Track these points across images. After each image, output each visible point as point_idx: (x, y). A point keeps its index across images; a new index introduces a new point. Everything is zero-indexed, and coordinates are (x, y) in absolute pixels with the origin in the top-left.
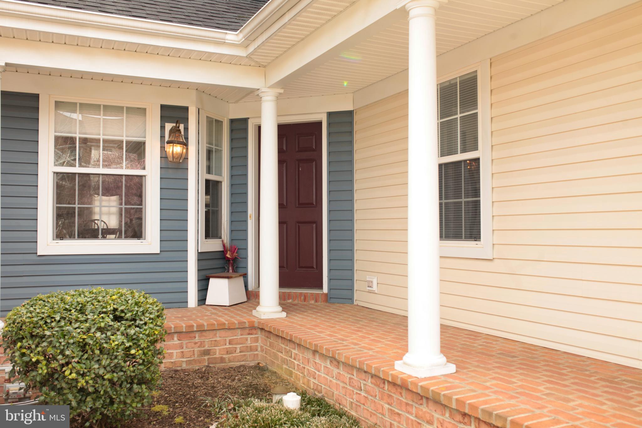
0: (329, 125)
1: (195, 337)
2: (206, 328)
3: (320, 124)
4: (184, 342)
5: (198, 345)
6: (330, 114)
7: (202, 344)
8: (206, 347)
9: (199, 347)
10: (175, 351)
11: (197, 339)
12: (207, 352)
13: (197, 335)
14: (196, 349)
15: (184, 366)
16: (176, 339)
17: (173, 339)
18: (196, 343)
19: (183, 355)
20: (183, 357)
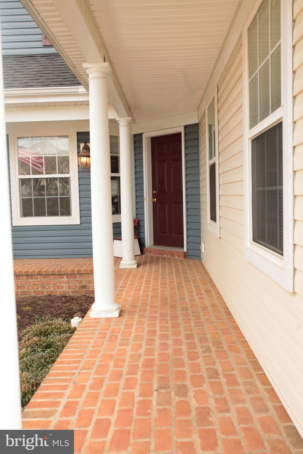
0: (185, 134)
1: (77, 278)
2: (82, 273)
3: (180, 134)
4: (70, 280)
5: (79, 282)
6: (186, 127)
7: (81, 282)
8: (84, 284)
9: (79, 283)
10: (65, 285)
11: (78, 279)
12: (84, 287)
13: (78, 276)
14: (77, 285)
15: (71, 294)
16: (65, 278)
17: (63, 278)
18: (77, 281)
19: (70, 287)
20: (70, 289)
